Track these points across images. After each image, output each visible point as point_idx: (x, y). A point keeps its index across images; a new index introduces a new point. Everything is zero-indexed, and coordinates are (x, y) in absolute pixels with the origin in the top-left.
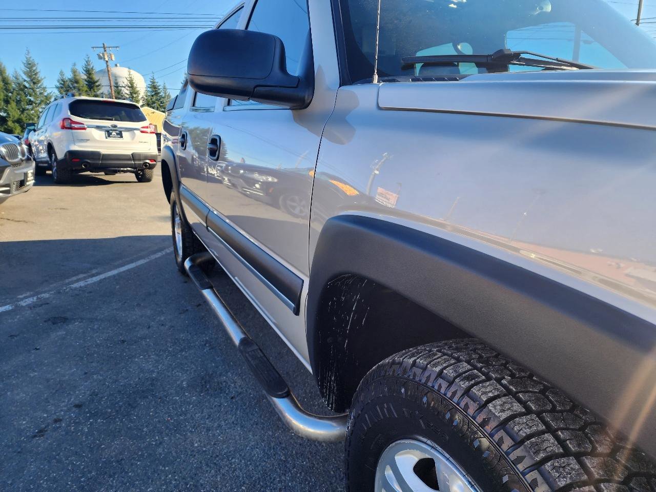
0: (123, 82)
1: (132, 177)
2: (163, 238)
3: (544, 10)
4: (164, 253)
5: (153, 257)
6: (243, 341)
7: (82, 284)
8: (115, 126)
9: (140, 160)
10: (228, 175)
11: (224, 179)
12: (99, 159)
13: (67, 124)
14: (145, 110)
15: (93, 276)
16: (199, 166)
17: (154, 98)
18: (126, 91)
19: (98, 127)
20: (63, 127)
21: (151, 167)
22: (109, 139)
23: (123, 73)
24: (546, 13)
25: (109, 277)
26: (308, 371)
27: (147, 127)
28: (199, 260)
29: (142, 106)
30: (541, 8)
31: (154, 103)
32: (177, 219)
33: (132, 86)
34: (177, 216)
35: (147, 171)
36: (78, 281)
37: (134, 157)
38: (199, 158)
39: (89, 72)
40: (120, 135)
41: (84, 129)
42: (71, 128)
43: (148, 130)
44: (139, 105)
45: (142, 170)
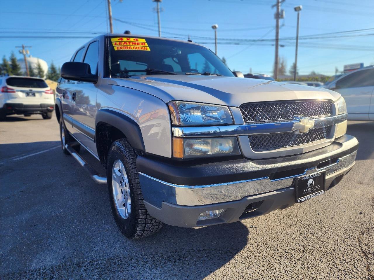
0: (34, 66)
1: (40, 116)
2: (57, 142)
3: (178, 53)
4: (57, 147)
5: (51, 149)
6: (85, 165)
7: (18, 159)
8: (31, 90)
9: (44, 107)
10: (89, 110)
11: (87, 113)
12: (22, 107)
13: (5, 90)
14: (48, 82)
15: (23, 156)
16: (76, 108)
17: (53, 75)
18: (36, 71)
19: (22, 91)
20: (3, 91)
21: (51, 111)
22: (28, 97)
23: (34, 61)
24: (179, 54)
25: (31, 157)
26: (98, 160)
27: (48, 91)
28: (72, 145)
29: (46, 79)
30: (177, 53)
31: (53, 77)
32: (63, 130)
33: (39, 68)
34: (63, 128)
35: (49, 113)
36: (16, 158)
37: (41, 106)
38: (76, 105)
39: (13, 60)
40: (34, 95)
41: (14, 92)
42: (7, 92)
43: (49, 92)
44: (44, 79)
45: (46, 113)
